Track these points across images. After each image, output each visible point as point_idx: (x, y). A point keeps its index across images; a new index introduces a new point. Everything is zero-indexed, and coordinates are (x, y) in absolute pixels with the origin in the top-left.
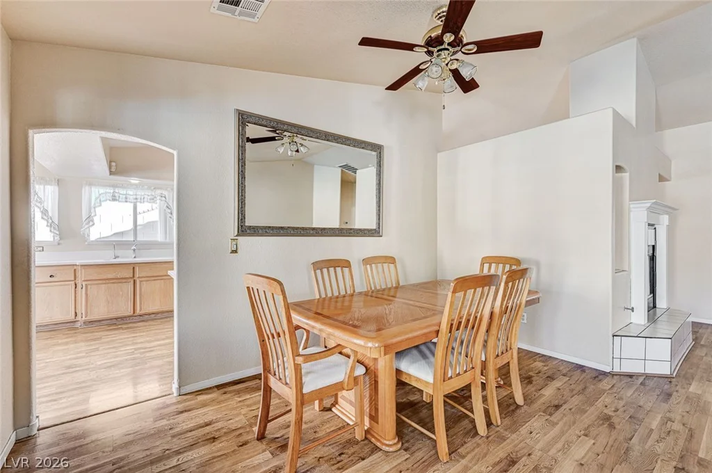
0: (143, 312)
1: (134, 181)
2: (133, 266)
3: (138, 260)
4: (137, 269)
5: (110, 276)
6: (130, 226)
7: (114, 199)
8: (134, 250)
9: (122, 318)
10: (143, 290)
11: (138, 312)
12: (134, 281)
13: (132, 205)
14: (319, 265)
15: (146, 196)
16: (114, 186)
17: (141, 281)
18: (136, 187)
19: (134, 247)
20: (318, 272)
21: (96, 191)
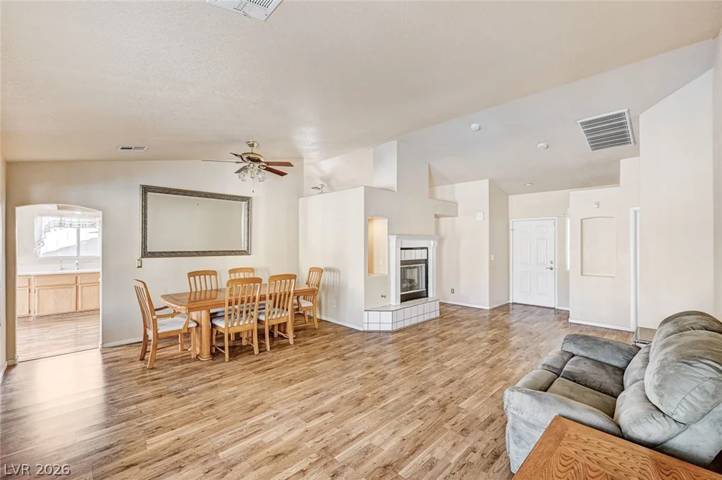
0: (83, 309)
1: (79, 213)
2: (76, 276)
3: (80, 271)
4: (79, 278)
5: (57, 283)
6: (74, 243)
7: (61, 225)
8: (77, 264)
9: (66, 314)
10: (84, 293)
11: (80, 309)
12: (77, 287)
13: (76, 230)
14: (191, 275)
15: (87, 223)
16: (61, 216)
17: (82, 287)
18: (80, 216)
19: (77, 262)
20: (192, 278)
21: (46, 220)
